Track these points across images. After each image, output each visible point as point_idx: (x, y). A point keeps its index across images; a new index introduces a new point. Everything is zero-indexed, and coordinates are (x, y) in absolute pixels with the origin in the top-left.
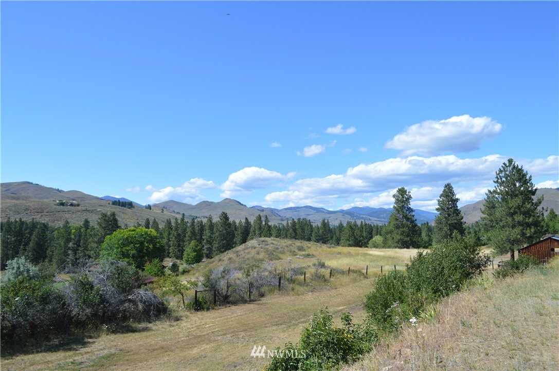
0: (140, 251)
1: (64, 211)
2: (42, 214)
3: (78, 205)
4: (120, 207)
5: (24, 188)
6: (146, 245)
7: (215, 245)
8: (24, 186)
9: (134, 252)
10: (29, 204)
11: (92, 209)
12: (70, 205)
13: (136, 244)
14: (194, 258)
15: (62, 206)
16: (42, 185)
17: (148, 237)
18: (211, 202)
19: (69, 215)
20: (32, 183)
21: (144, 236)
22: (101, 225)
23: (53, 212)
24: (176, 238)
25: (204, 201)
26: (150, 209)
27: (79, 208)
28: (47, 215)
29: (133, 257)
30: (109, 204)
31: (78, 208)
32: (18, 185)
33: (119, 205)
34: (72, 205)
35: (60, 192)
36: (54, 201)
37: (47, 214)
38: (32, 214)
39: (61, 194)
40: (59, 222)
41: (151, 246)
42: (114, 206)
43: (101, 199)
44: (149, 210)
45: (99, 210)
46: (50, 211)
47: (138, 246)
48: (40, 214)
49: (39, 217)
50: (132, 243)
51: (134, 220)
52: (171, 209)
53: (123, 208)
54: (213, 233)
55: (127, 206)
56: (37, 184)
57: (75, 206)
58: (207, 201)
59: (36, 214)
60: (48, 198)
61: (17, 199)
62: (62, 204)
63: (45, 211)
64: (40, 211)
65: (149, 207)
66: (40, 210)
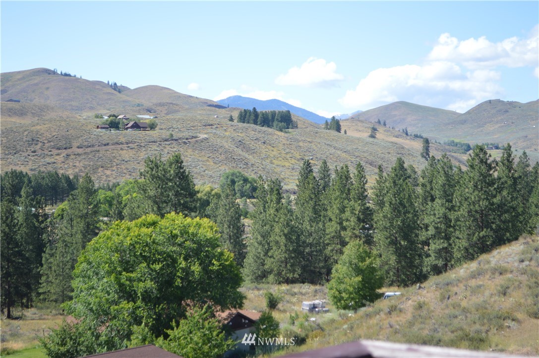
0: (165, 282)
1: (117, 143)
2: (69, 151)
3: (152, 126)
4: (258, 127)
5: (36, 84)
6: (183, 264)
7: (461, 242)
8: (37, 79)
9: (149, 284)
10: (38, 127)
11: (186, 134)
12: (132, 127)
13: (154, 262)
14: (358, 291)
15: (113, 131)
16: (78, 76)
17: (188, 243)
18: (511, 104)
19: (131, 153)
20: (54, 73)
21: (179, 240)
22: (145, 191)
23: (93, 146)
24: (359, 219)
25: (490, 101)
26: (338, 129)
27: (154, 134)
28: (78, 154)
29: (147, 297)
30: (231, 119)
31: (151, 132)
32: (23, 78)
33: (255, 123)
34: (136, 126)
35: (120, 92)
36: (97, 117)
37: (80, 151)
38: (46, 152)
39: (122, 97)
40: (108, 172)
41: (196, 268)
42: (241, 125)
43: (219, 106)
44: (334, 133)
45: (202, 136)
46: (86, 143)
47: (158, 267)
48: (64, 153)
49: (60, 159)
50: (145, 258)
51: (293, 161)
52: (400, 128)
53: (265, 129)
54: (452, 209)
55: (275, 123)
56: (66, 75)
57: (144, 128)
58: (499, 101)
59: (55, 152)
60: (92, 108)
61: (22, 113)
62: (114, 125)
63: (75, 144)
64: (63, 145)
65: (335, 125)
66: (62, 143)
